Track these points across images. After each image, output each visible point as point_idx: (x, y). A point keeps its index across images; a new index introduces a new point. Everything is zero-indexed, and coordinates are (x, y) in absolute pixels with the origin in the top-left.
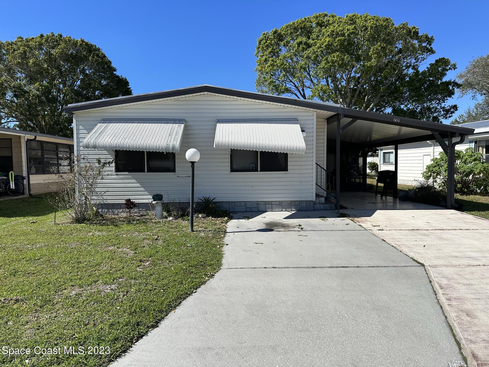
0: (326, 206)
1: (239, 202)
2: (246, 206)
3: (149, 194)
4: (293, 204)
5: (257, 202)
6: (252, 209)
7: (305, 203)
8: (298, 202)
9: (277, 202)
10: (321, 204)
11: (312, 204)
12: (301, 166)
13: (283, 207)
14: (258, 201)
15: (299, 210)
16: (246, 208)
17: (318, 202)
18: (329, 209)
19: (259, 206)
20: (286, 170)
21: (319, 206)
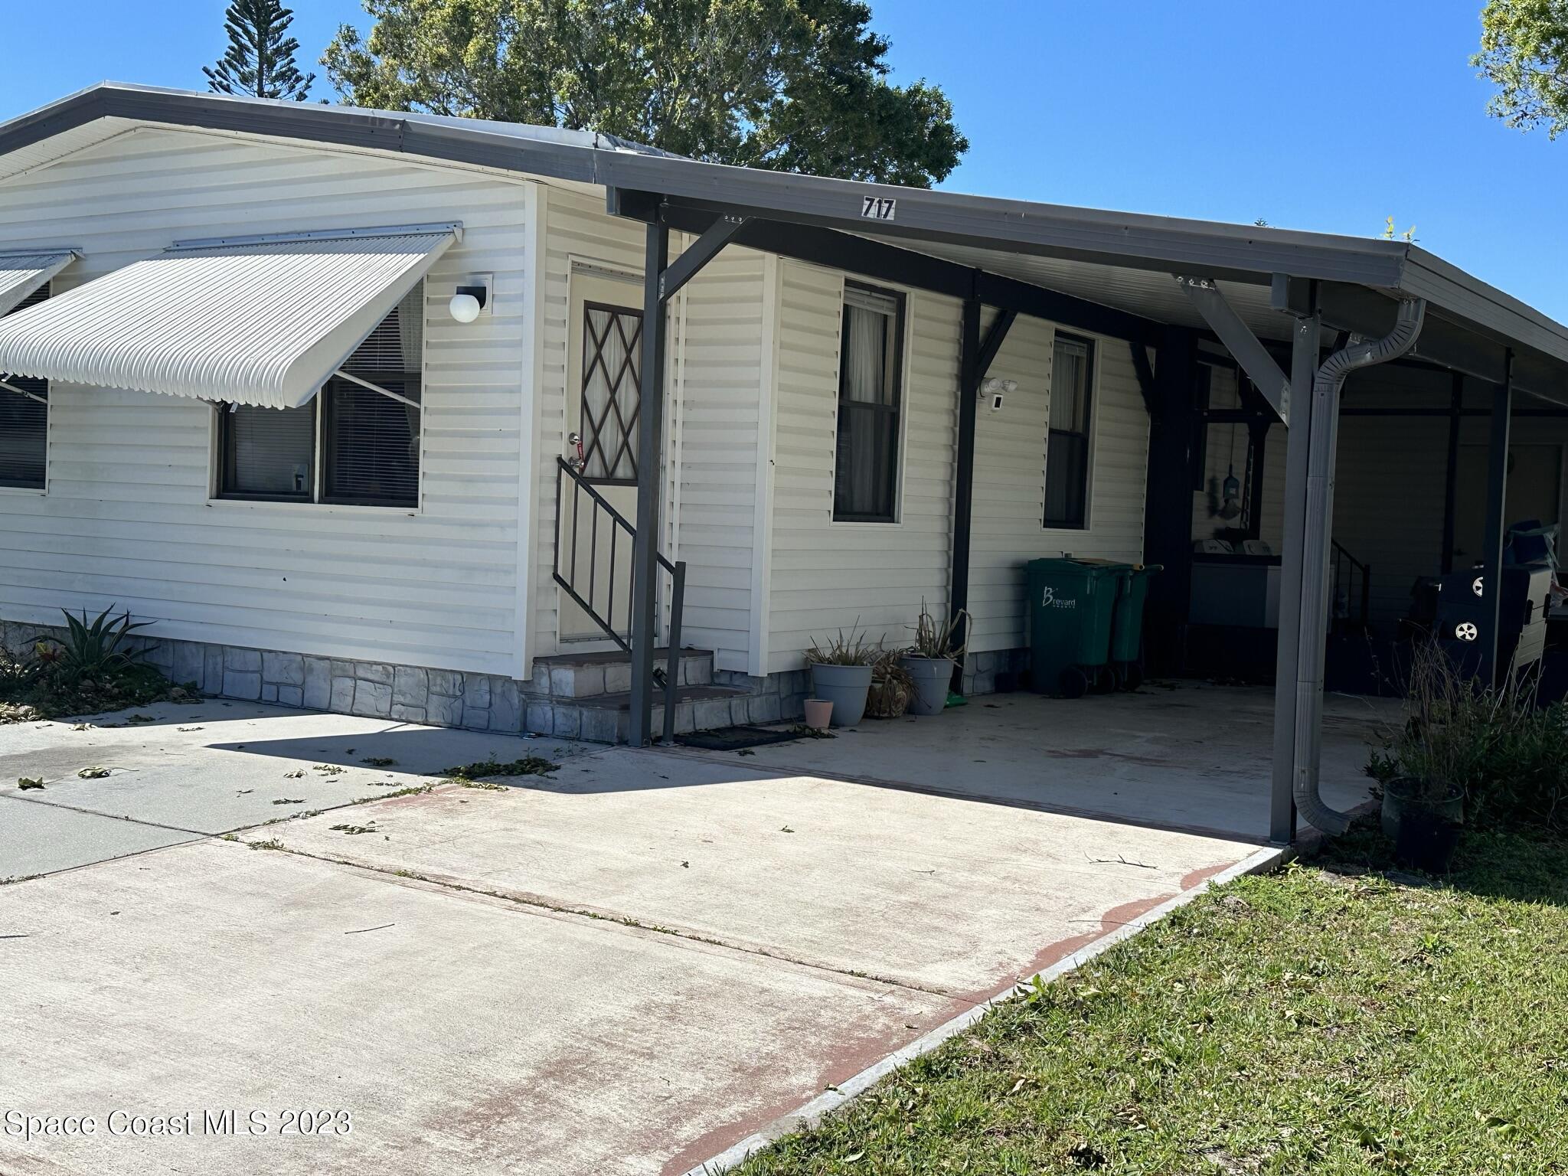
0: (581, 714)
1: (238, 651)
2: (261, 672)
4: (438, 689)
5: (300, 658)
6: (281, 689)
7: (485, 686)
8: (459, 677)
9: (375, 667)
10: (558, 702)
11: (516, 699)
12: (470, 480)
13: (395, 698)
14: (310, 656)
15: (457, 722)
16: (262, 681)
17: (547, 691)
18: (592, 736)
19: (309, 679)
20: (410, 499)
21: (550, 714)
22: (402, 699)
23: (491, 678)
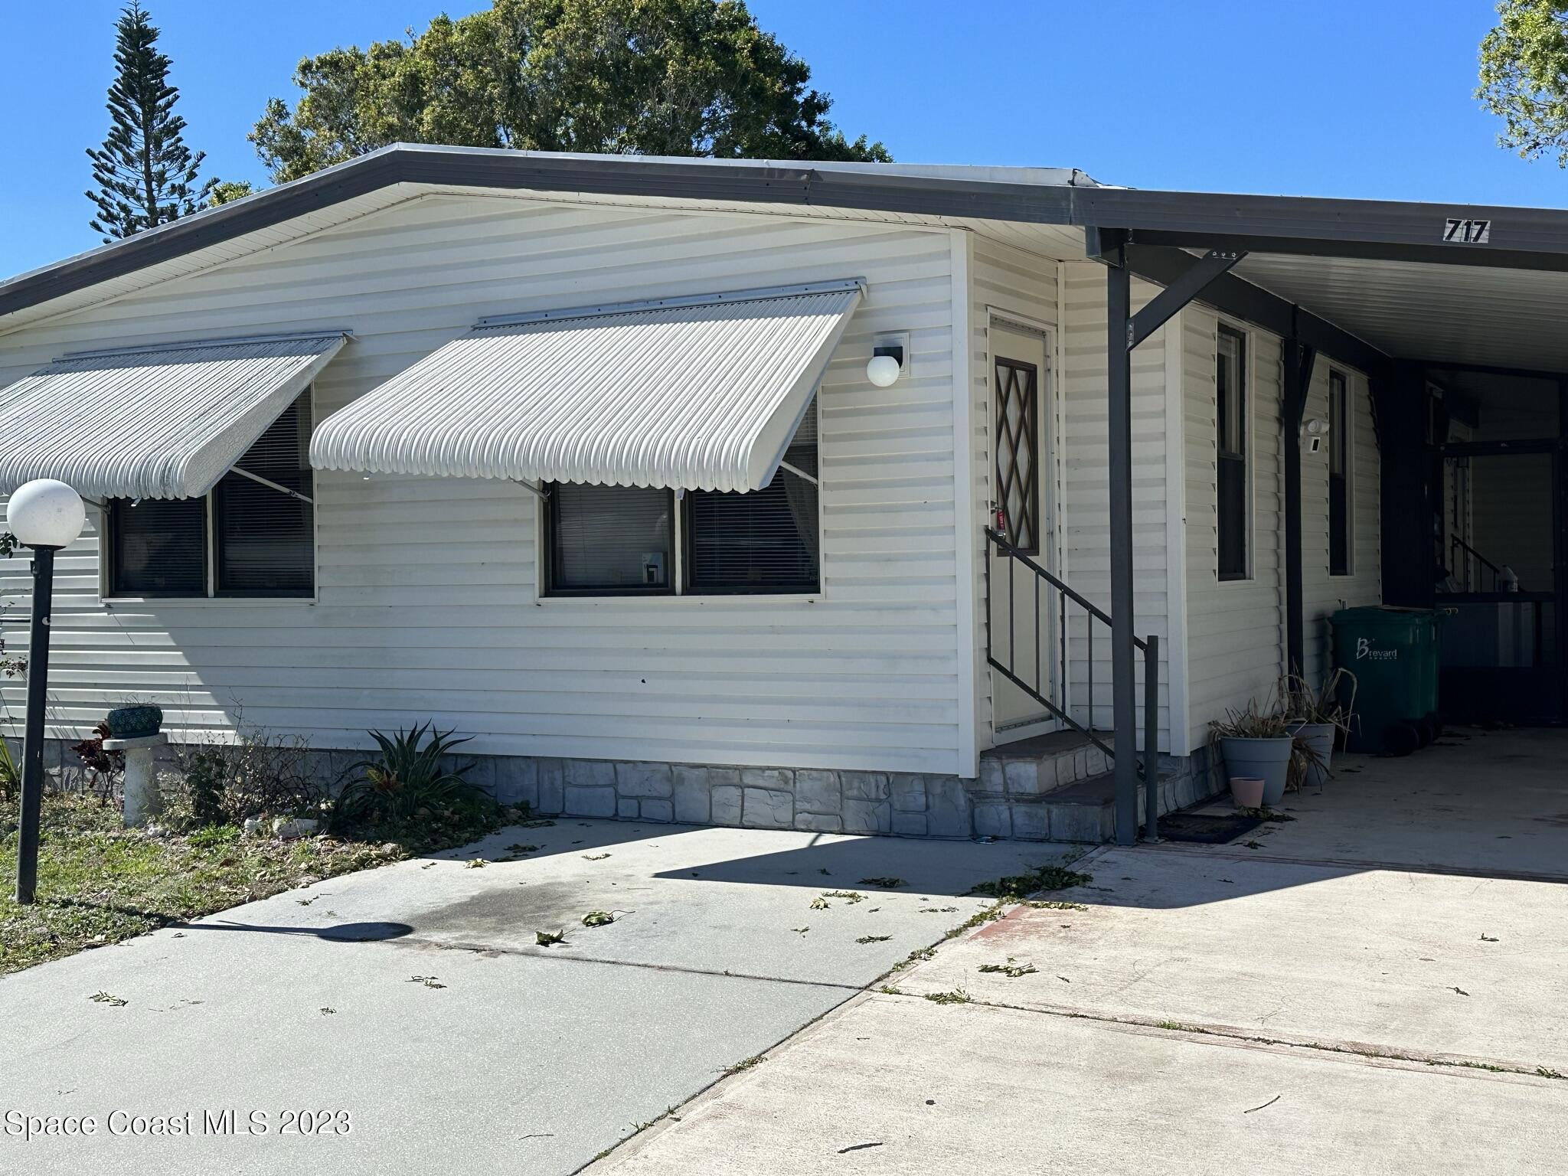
0: (1049, 812)
1: (583, 764)
2: (614, 785)
3: (215, 704)
4: (855, 793)
5: (666, 767)
6: (643, 804)
7: (919, 787)
8: (883, 779)
9: (768, 773)
10: (1018, 801)
11: (961, 798)
12: (888, 559)
13: (799, 805)
14: (680, 764)
15: (885, 829)
16: (617, 796)
17: (1000, 789)
18: (1067, 835)
19: (679, 789)
20: (811, 584)
21: (1006, 815)
22: (807, 806)
23: (927, 778)
